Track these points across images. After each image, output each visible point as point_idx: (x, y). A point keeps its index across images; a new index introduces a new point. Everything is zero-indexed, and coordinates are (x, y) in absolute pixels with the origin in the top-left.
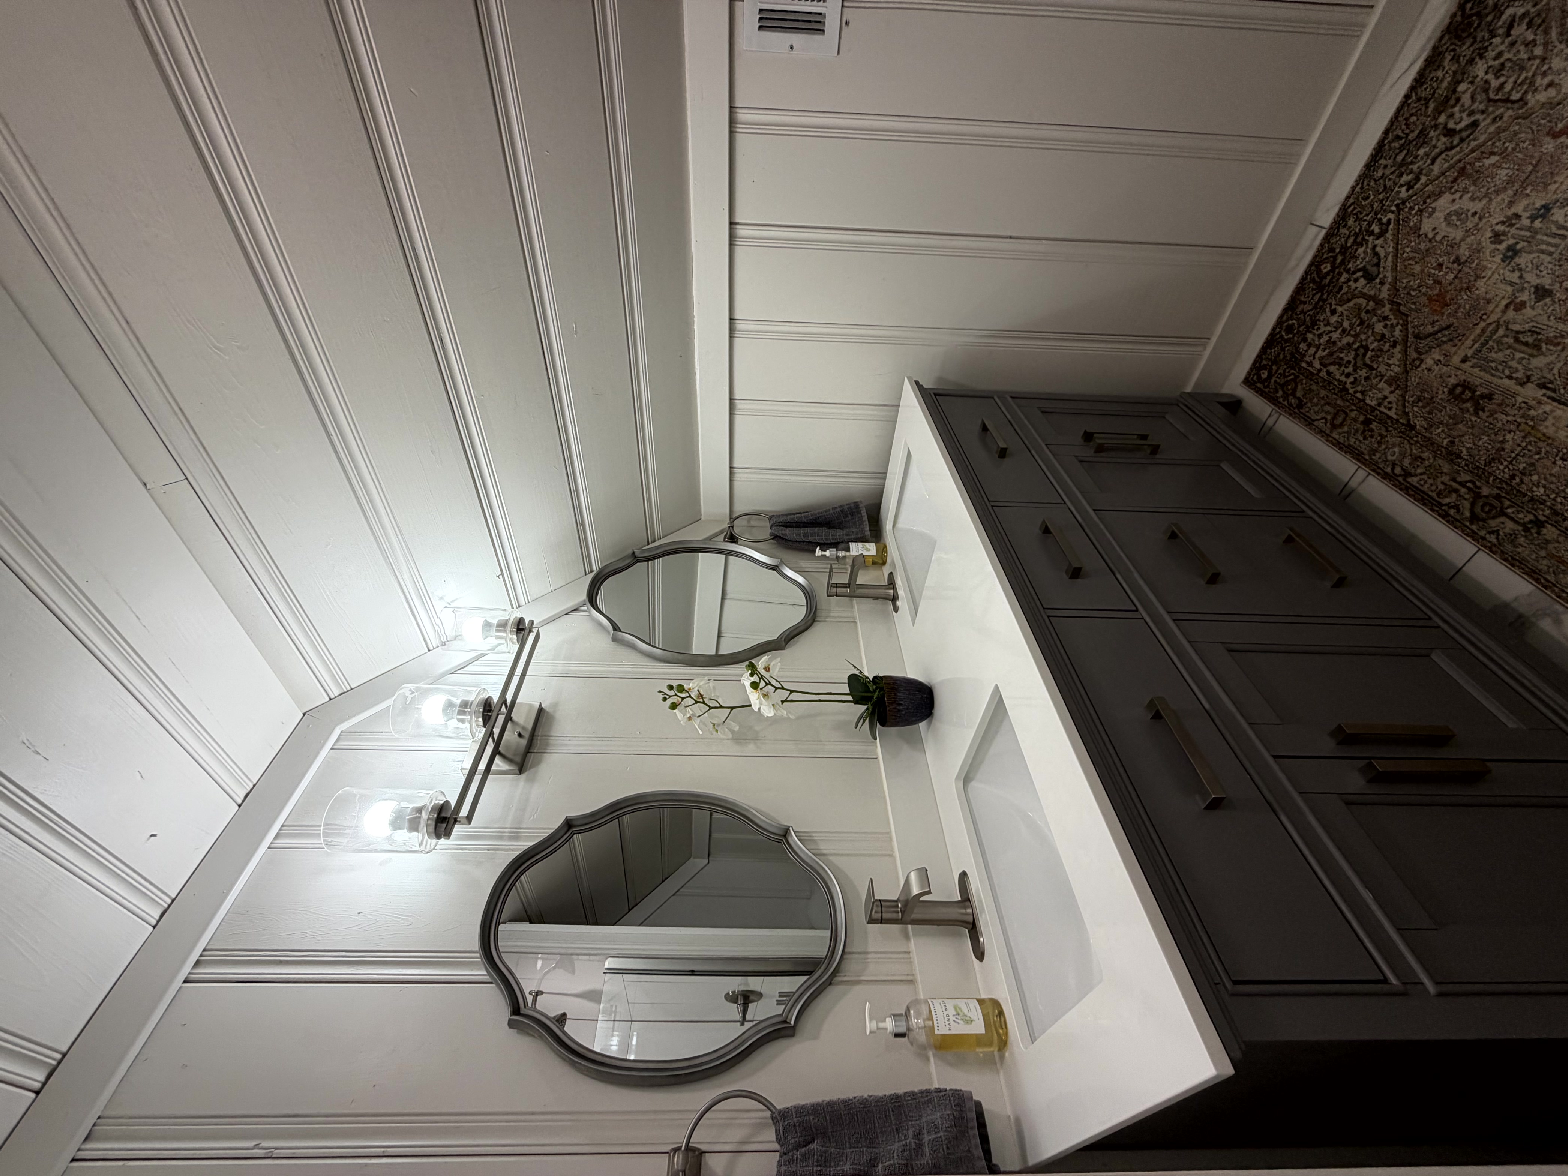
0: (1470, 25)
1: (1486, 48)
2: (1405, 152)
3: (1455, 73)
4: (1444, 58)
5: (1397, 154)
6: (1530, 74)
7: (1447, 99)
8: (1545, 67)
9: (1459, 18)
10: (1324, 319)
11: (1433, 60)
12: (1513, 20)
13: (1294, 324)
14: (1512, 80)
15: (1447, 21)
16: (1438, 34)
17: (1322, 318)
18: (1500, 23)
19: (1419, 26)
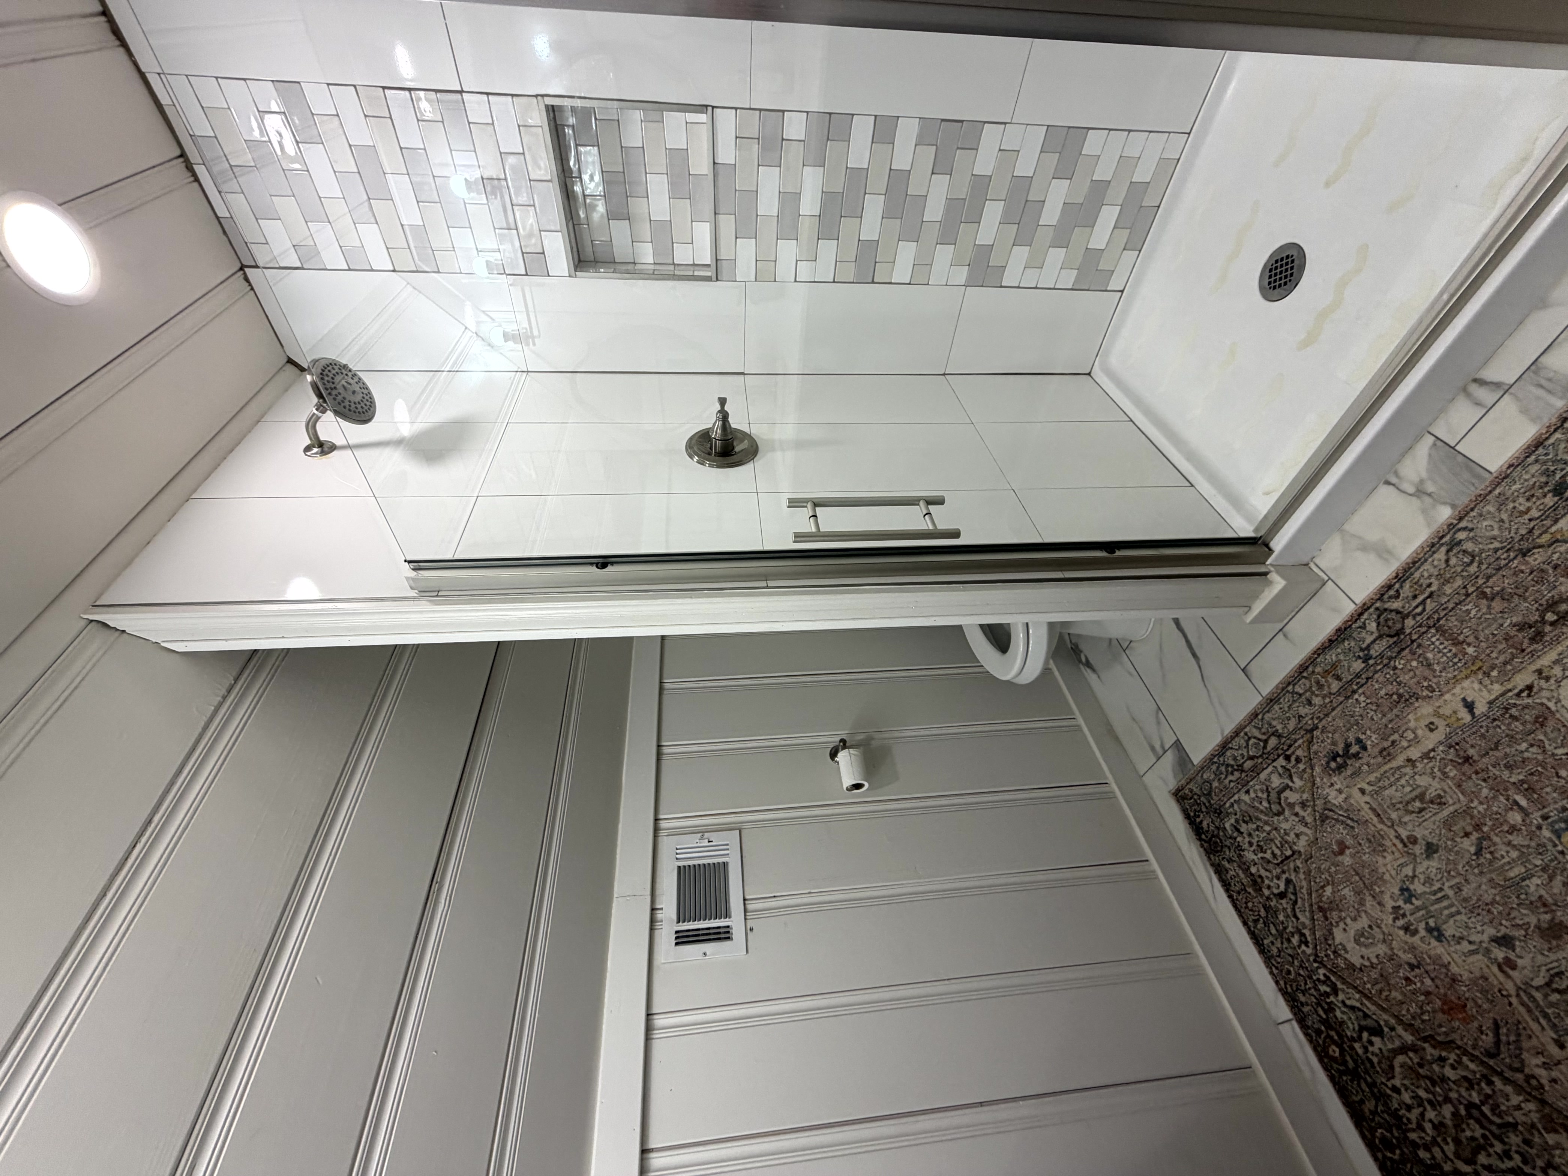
0: (1216, 843)
1: (1239, 846)
2: (1271, 925)
3: (1239, 866)
4: (1223, 866)
5: (1269, 930)
6: (1279, 839)
7: (1255, 882)
8: (1282, 831)
9: (1206, 845)
10: (1399, 1104)
11: (1219, 871)
12: (1235, 827)
13: (1382, 1133)
14: (1274, 848)
15: (1202, 850)
16: (1205, 858)
17: (1396, 1106)
18: (1230, 832)
19: (1191, 863)
